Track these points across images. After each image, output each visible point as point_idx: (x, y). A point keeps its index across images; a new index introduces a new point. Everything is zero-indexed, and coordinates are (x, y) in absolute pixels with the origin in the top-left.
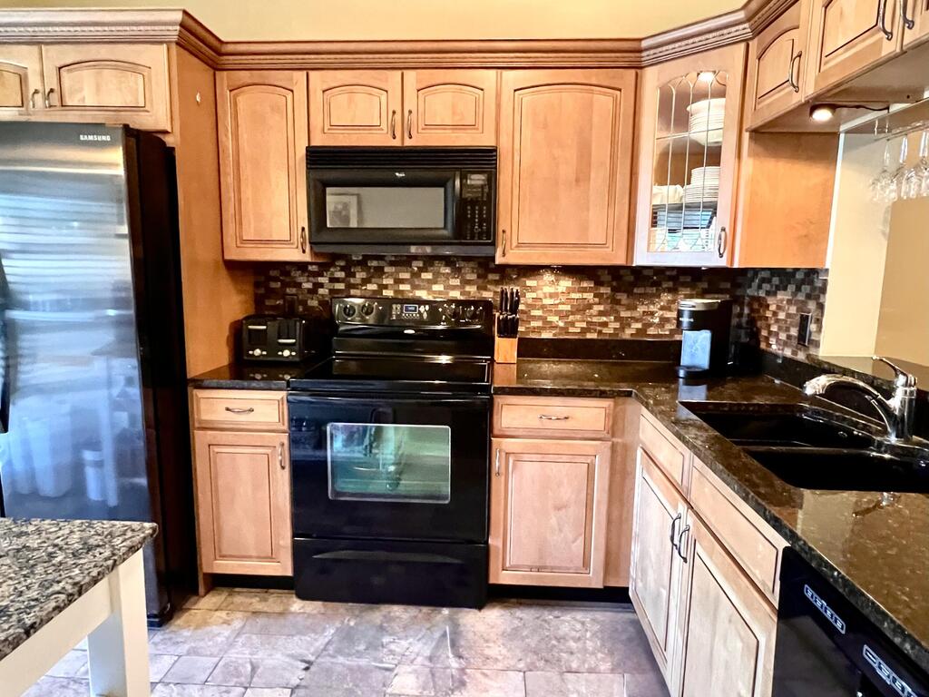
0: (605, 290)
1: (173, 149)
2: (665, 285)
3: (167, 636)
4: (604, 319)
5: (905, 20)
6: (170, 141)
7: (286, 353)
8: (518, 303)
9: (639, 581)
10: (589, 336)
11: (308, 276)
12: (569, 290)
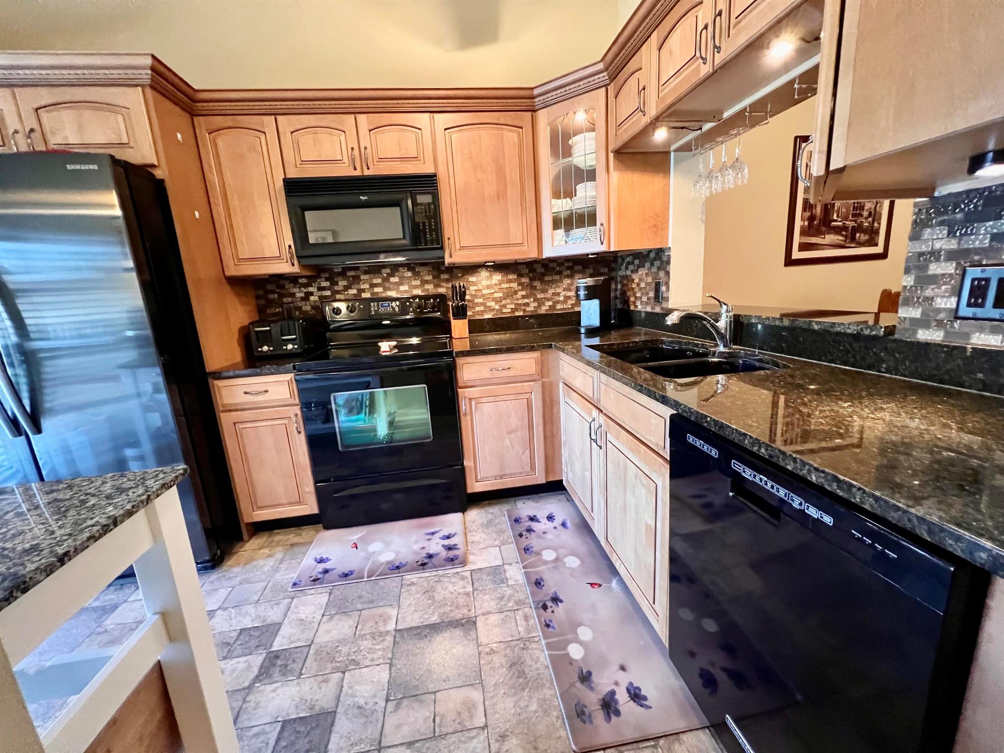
0: (525, 280)
1: (162, 181)
2: (565, 273)
3: (220, 575)
4: (527, 301)
5: (715, 46)
6: (159, 173)
7: (290, 347)
8: (464, 293)
9: (569, 472)
10: (517, 314)
11: (299, 288)
12: (501, 282)
